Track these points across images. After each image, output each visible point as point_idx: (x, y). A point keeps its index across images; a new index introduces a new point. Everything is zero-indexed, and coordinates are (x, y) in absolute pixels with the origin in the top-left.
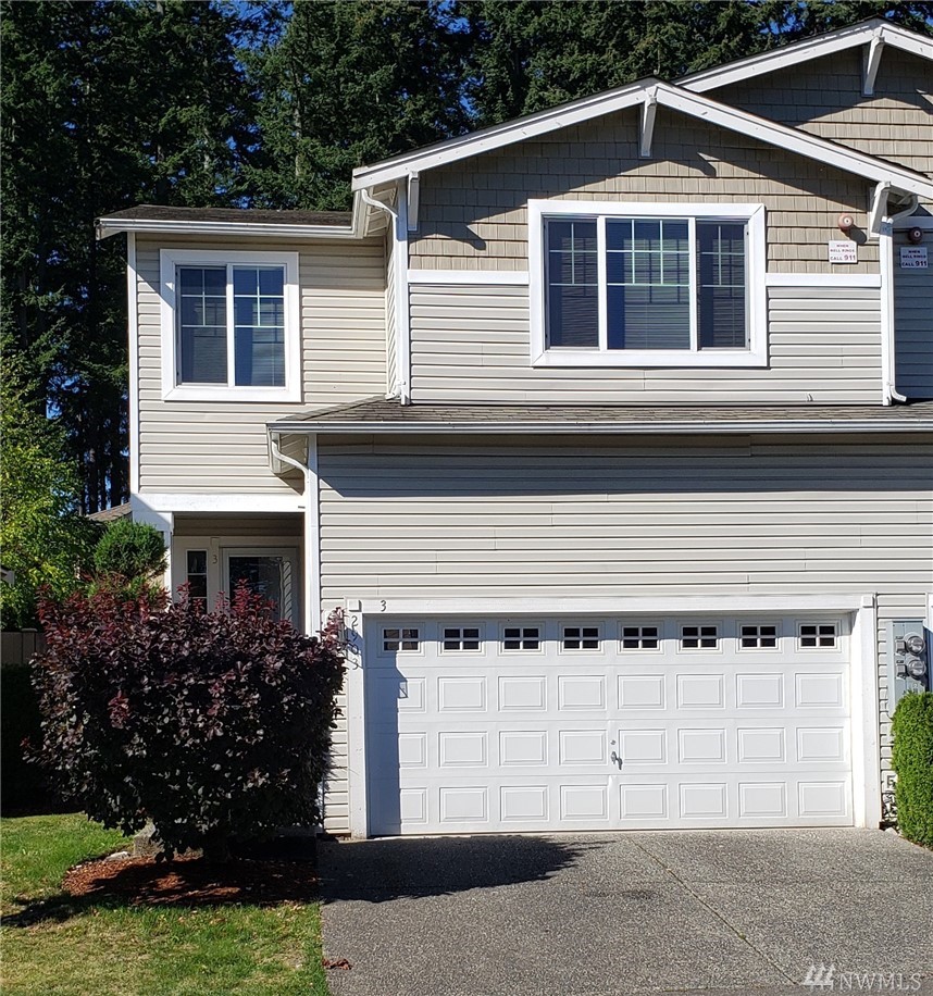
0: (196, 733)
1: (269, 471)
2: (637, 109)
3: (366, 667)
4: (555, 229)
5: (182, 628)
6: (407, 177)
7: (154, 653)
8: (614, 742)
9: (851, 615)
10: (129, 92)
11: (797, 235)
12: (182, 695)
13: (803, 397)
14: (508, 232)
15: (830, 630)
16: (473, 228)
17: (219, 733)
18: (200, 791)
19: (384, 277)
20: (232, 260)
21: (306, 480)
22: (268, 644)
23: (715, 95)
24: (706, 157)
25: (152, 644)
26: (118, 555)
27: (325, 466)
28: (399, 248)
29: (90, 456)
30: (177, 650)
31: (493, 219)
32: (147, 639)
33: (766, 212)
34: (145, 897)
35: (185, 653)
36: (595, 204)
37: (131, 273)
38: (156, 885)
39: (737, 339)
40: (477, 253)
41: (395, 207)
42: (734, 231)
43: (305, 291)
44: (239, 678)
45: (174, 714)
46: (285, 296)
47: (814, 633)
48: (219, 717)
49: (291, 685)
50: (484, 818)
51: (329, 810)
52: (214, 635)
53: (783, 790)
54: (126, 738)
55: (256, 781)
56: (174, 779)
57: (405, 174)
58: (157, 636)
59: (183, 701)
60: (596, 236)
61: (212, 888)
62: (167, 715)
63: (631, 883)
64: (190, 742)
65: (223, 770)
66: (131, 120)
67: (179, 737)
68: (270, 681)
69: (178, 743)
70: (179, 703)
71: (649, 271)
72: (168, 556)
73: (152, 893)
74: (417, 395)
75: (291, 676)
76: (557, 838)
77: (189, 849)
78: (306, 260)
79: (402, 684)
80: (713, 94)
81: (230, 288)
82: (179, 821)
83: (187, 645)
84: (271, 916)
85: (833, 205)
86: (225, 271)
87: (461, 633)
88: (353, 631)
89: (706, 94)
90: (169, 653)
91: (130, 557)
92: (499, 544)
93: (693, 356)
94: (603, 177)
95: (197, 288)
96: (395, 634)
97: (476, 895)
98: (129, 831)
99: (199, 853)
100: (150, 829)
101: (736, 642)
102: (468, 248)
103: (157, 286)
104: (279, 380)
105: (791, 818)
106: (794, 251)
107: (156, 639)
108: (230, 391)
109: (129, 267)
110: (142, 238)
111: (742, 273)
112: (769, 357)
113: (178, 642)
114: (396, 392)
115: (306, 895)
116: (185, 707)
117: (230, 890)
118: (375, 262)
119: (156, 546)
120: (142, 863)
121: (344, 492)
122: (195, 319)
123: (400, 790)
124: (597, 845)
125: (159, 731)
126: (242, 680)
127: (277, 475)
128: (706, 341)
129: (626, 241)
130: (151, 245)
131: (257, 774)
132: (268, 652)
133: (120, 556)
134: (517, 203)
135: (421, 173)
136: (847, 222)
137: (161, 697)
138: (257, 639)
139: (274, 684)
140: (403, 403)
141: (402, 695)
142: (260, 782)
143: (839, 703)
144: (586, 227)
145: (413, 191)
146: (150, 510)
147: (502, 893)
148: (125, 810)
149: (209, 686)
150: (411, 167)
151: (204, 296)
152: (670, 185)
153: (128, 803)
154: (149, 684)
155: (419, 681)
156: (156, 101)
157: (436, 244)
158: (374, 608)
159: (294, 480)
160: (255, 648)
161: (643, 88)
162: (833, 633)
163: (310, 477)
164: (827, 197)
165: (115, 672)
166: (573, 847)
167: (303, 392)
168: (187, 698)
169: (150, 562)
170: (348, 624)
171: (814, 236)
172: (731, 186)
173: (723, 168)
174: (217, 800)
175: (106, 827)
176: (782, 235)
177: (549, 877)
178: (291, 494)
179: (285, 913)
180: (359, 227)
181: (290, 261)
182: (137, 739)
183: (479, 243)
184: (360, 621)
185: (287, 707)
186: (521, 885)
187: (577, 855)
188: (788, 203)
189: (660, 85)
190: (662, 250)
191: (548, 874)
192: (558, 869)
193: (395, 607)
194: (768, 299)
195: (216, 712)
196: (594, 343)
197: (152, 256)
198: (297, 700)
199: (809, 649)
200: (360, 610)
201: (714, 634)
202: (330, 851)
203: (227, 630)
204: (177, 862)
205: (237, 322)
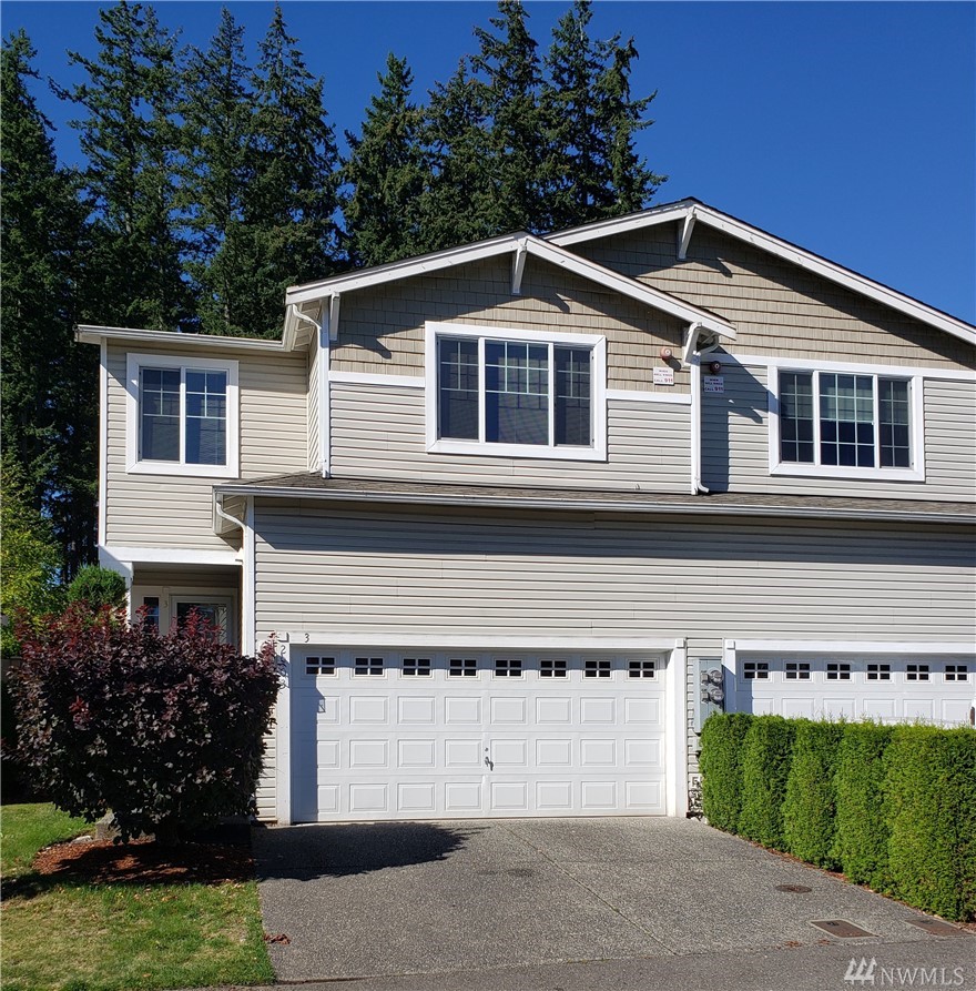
0: (151, 735)
1: (212, 531)
2: (510, 255)
3: (291, 687)
4: (446, 346)
5: (140, 645)
6: (330, 297)
7: (115, 666)
8: (487, 750)
9: (666, 654)
10: (105, 286)
11: (630, 361)
12: (140, 702)
13: (632, 486)
14: (409, 346)
15: (650, 665)
16: (382, 341)
17: (172, 736)
18: (155, 786)
19: (307, 383)
20: (185, 364)
21: (244, 534)
22: (216, 660)
23: (573, 249)
24: (562, 297)
25: (114, 658)
26: (87, 593)
27: (260, 523)
28: (322, 354)
29: (72, 546)
30: (136, 664)
31: (397, 335)
32: (109, 653)
33: (607, 342)
34: (105, 876)
35: (143, 666)
36: (479, 328)
37: (103, 370)
38: (114, 865)
39: (584, 439)
40: (385, 360)
41: (319, 320)
42: (582, 355)
43: (243, 392)
44: (190, 688)
45: (133, 719)
46: (227, 395)
47: (639, 667)
48: (173, 721)
49: (235, 696)
50: (385, 808)
51: (259, 802)
52: (168, 652)
53: (614, 787)
54: (88, 739)
55: (204, 777)
56: (131, 776)
57: (329, 294)
58: (118, 652)
59: (141, 708)
60: (477, 354)
61: (163, 868)
62: (126, 719)
63: (512, 862)
64: (146, 743)
65: (175, 768)
66: (107, 306)
67: (136, 738)
68: (218, 692)
69: (136, 744)
70: (137, 709)
71: (517, 382)
72: (128, 596)
73: (111, 873)
74: (335, 471)
75: (236, 688)
76: (444, 824)
77: (143, 834)
78: (245, 367)
79: (321, 702)
80: (571, 248)
81: (183, 386)
82: (134, 811)
83: (144, 659)
84: (216, 894)
85: (657, 340)
86: (179, 373)
87: (369, 661)
88: (282, 658)
89: (565, 248)
90: (129, 665)
91: (97, 595)
92: (401, 591)
93: (550, 450)
94: (483, 308)
95: (156, 384)
96: (315, 661)
97: (387, 874)
98: (91, 819)
99: (152, 838)
100: (109, 816)
101: (581, 673)
102: (377, 356)
103: (124, 382)
104: (221, 461)
105: (619, 809)
106: (627, 374)
107: (118, 654)
108: (181, 467)
109: (101, 366)
110: (112, 342)
111: (588, 390)
112: (608, 454)
113: (136, 657)
114: (318, 468)
115: (244, 874)
116: (142, 713)
117: (179, 870)
118: (301, 371)
119: (118, 587)
120: (103, 846)
121: (276, 545)
122: (155, 409)
123: (317, 786)
124: (478, 830)
125: (119, 733)
126: (193, 690)
127: (218, 535)
128: (559, 440)
129: (500, 359)
130: (120, 350)
131: (205, 772)
132: (216, 667)
133: (89, 594)
134: (415, 323)
135: (342, 294)
136: (667, 353)
137: (122, 704)
138: (205, 656)
139: (221, 694)
140: (324, 476)
141: (321, 710)
142: (208, 778)
143: (656, 721)
144: (469, 345)
145: (335, 308)
146: (114, 559)
147: (409, 871)
148: (88, 801)
149: (164, 695)
150: (333, 288)
151: (161, 392)
152: (534, 317)
153: (91, 796)
154: (111, 692)
155: (334, 699)
156: (125, 294)
157: (352, 352)
158: (299, 639)
159: (233, 539)
160: (204, 664)
161: (516, 239)
162: (653, 667)
163: (248, 533)
164: (652, 333)
165: (80, 682)
166: (460, 832)
167: (240, 471)
168: (144, 706)
169: (114, 600)
170: (278, 651)
171: (641, 362)
172: (580, 320)
173: (575, 306)
174: (169, 793)
175: (72, 816)
176: (617, 360)
177: (445, 858)
178: (229, 550)
179: (228, 889)
180: (289, 341)
181: (231, 367)
182: (100, 740)
183: (386, 353)
184: (288, 650)
185: (232, 715)
186: (424, 864)
187: (463, 839)
188: (623, 336)
189: (529, 237)
190: (528, 367)
191: (445, 855)
192: (452, 851)
193: (316, 639)
194: (607, 409)
195: (169, 718)
196: (475, 436)
197: (121, 359)
198: (241, 709)
199: (635, 679)
200: (287, 641)
201: (565, 666)
202: (262, 836)
203: (180, 649)
204: (132, 845)
205: (188, 412)
